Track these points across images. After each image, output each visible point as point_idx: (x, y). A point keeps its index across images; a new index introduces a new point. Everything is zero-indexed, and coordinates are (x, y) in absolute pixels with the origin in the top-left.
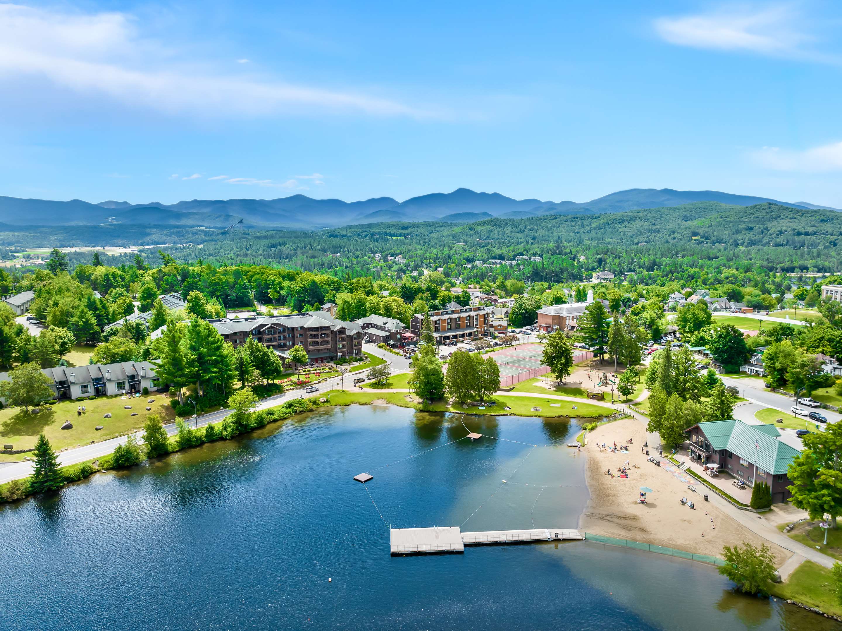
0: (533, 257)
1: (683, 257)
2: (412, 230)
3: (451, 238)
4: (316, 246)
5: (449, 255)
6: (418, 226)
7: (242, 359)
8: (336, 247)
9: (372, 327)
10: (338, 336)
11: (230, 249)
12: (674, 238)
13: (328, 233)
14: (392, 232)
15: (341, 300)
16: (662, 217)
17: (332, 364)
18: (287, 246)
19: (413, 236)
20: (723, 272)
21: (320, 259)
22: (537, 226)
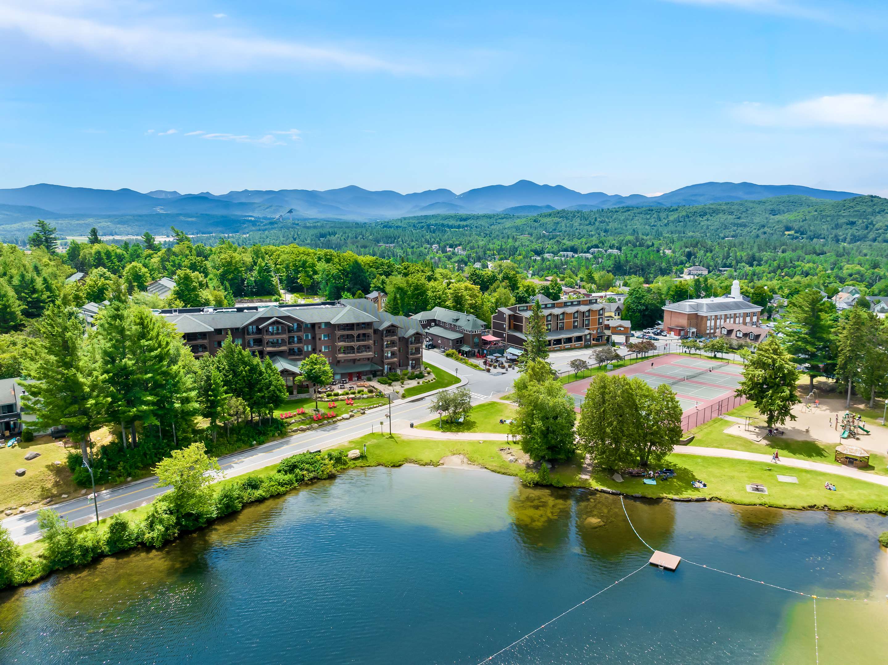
0: (610, 250)
1: (783, 252)
2: (472, 222)
3: (514, 230)
4: (368, 237)
5: (514, 246)
6: (478, 218)
7: (208, 378)
8: (390, 238)
9: (436, 325)
10: (385, 339)
11: (276, 238)
12: (765, 233)
13: (382, 224)
14: (450, 224)
15: (392, 286)
16: (747, 210)
17: (374, 383)
18: (337, 236)
19: (472, 228)
20: (845, 268)
21: (371, 249)
22: (608, 218)
